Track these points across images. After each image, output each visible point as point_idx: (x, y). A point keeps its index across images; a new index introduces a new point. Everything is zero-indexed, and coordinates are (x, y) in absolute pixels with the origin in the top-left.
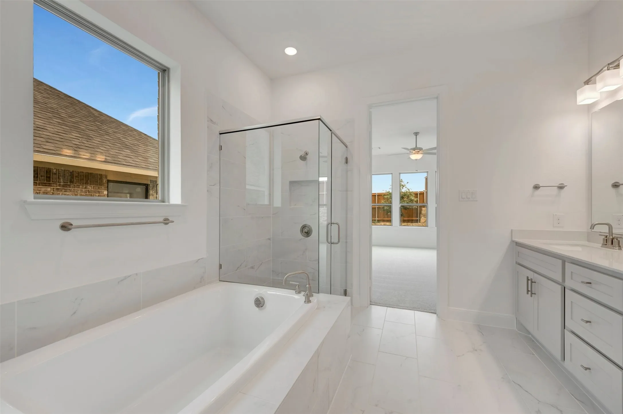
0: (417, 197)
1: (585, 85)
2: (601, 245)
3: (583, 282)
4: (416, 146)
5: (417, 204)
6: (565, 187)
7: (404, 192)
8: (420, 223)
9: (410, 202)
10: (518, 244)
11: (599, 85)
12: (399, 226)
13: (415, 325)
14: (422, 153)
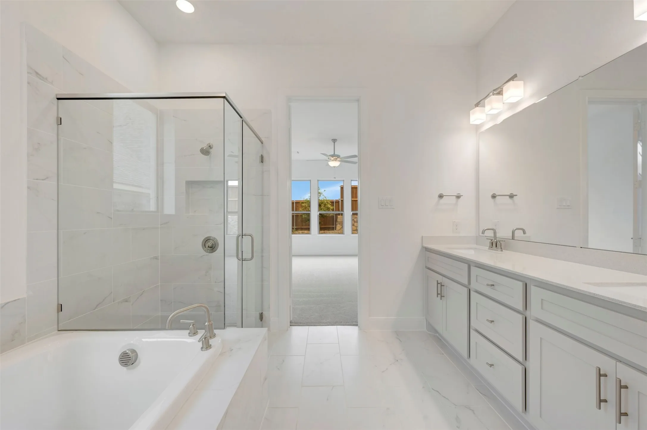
0: (333, 206)
1: (476, 107)
2: (488, 248)
3: (488, 285)
4: (334, 153)
5: (333, 212)
6: (462, 197)
7: (322, 200)
8: (336, 231)
9: (327, 210)
10: (427, 249)
11: (487, 108)
12: (318, 234)
13: (339, 343)
14: (339, 161)
